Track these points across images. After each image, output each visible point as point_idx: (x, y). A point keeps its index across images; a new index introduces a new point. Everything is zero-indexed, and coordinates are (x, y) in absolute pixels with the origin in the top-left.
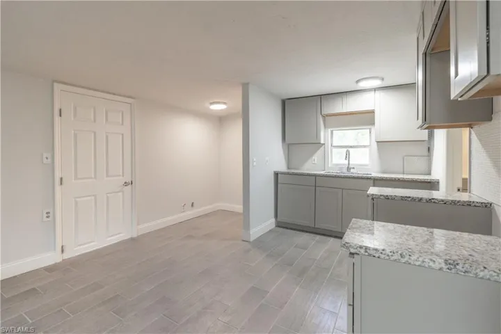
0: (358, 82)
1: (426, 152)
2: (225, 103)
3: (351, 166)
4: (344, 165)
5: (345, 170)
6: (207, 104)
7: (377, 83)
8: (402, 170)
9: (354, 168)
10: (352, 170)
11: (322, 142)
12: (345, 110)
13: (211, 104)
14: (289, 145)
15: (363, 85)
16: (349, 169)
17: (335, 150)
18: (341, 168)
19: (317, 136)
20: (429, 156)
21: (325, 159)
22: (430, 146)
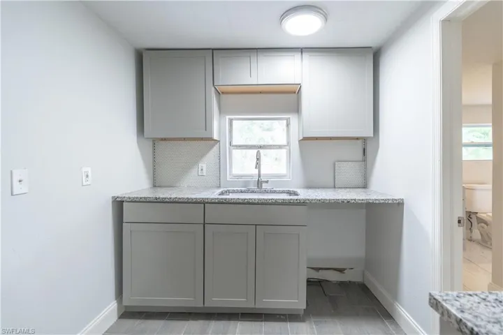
1: (359, 156)
3: (263, 179)
4: (252, 176)
5: (253, 187)
8: (332, 184)
9: (267, 182)
10: (264, 186)
11: (215, 137)
14: (155, 141)
16: (259, 183)
17: (237, 153)
19: (207, 125)
20: (364, 160)
21: (220, 167)
22: (366, 147)
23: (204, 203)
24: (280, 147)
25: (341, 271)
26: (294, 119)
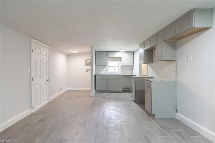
0: (120, 50)
1: (131, 69)
2: (77, 50)
6: (71, 51)
7: (124, 51)
8: (126, 73)
12: (114, 57)
13: (72, 50)
15: (121, 51)
16: (114, 73)
17: (109, 68)
18: (112, 73)
19: (107, 63)
21: (107, 70)
22: (132, 67)
23: (108, 75)
24: (117, 67)
25: (128, 89)
26: (120, 62)
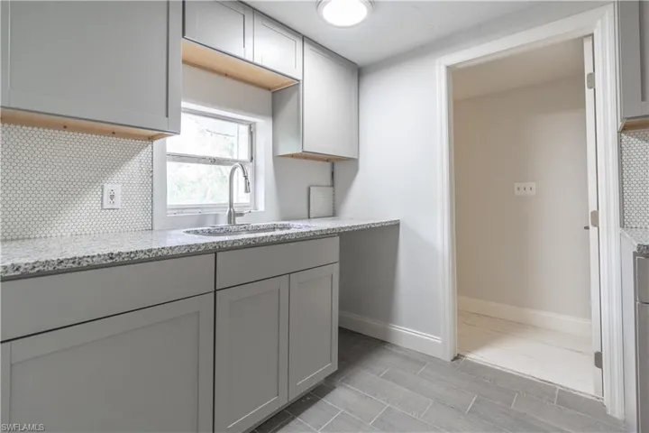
10: (238, 221)
16: (232, 216)
20: (333, 185)
22: (334, 170)
